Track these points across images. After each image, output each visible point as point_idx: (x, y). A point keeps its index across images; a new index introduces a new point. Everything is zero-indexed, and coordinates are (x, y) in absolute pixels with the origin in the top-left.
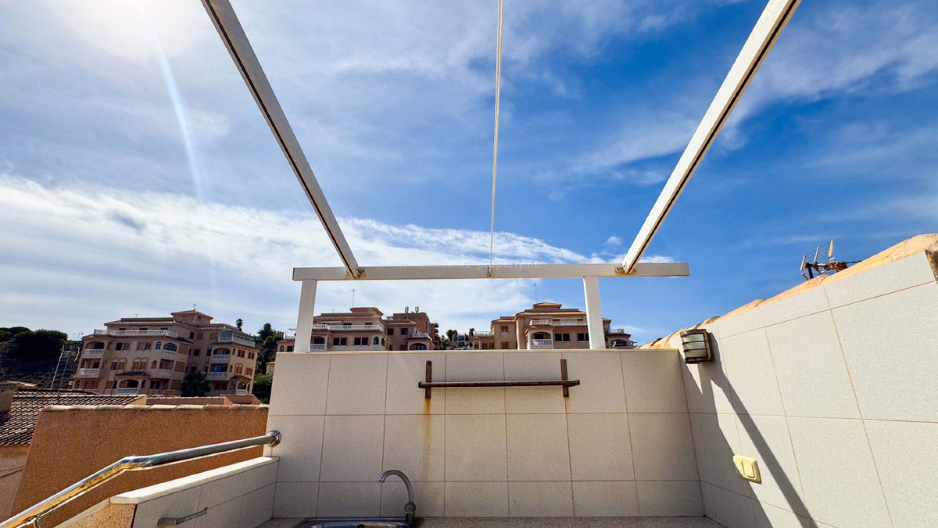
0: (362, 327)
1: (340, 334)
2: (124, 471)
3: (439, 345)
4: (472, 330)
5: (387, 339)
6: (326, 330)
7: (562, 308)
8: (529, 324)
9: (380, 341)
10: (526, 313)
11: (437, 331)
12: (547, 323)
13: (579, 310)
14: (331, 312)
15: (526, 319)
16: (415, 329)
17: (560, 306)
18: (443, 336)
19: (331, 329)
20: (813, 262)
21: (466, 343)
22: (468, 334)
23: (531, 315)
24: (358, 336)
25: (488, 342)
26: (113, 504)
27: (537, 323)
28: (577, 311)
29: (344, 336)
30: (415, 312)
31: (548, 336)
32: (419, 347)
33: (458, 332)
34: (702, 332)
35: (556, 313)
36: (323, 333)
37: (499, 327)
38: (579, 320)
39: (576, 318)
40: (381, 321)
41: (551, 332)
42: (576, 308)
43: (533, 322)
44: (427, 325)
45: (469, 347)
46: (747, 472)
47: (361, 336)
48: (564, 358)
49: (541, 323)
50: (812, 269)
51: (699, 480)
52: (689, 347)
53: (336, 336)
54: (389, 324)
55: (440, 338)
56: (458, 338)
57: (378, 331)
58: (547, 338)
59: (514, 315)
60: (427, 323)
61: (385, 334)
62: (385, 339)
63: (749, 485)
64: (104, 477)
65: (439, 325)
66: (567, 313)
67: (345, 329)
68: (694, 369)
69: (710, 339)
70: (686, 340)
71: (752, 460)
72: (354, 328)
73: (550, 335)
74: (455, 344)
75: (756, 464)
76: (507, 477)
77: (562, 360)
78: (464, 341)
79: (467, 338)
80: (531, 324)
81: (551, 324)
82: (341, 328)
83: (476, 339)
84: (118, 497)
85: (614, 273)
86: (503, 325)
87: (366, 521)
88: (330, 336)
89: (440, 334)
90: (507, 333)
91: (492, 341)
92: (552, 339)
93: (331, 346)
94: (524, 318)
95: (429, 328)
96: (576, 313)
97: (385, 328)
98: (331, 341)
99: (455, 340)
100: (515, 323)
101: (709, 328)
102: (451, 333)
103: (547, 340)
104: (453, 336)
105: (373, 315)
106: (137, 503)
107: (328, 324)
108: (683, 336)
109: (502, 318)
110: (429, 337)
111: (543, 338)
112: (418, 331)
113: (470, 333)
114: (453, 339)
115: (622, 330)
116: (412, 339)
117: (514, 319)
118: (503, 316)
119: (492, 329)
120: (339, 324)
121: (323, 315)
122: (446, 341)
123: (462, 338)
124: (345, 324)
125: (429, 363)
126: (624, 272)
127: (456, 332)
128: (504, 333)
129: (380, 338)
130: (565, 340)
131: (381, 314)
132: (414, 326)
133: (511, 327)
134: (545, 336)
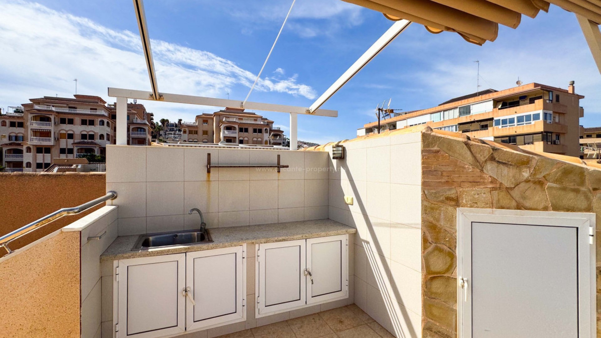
0: (88, 112)
1: (66, 115)
2: (64, 215)
3: (154, 128)
4: (180, 120)
5: (112, 122)
6: (51, 111)
7: (245, 111)
8: (223, 120)
9: (105, 123)
10: (221, 113)
11: (152, 119)
12: (234, 120)
13: (256, 114)
14: (55, 96)
15: (221, 116)
16: (136, 116)
17: (244, 110)
18: (157, 123)
19: (57, 111)
20: (381, 108)
21: (175, 129)
22: (177, 122)
23: (224, 114)
24: (85, 118)
25: (193, 129)
26: (63, 232)
27: (227, 120)
28: (254, 114)
29: (70, 117)
30: (133, 103)
31: (234, 128)
32: (139, 130)
33: (170, 121)
34: (341, 146)
35: (241, 114)
36: (49, 113)
37: (201, 120)
38: (255, 120)
39: (253, 119)
40: (105, 108)
41: (237, 126)
42: (254, 112)
43: (225, 119)
44: (144, 114)
45: (177, 131)
46: (348, 201)
47: (88, 118)
48: (279, 154)
49: (231, 120)
50: (380, 111)
51: (328, 206)
52: (335, 152)
53: (63, 116)
54: (112, 111)
55: (155, 124)
56: (169, 125)
57: (103, 116)
58: (234, 130)
59: (212, 113)
60: (144, 112)
61: (109, 118)
62: (110, 122)
63: (348, 206)
64: (52, 219)
65: (154, 115)
66: (248, 115)
67: (70, 112)
68: (334, 162)
69: (344, 149)
70: (334, 149)
71: (351, 197)
72: (79, 111)
73: (236, 128)
74: (167, 129)
75: (353, 198)
76: (249, 208)
77: (278, 155)
78: (174, 128)
79: (176, 125)
80: (224, 120)
81: (237, 121)
82: (67, 110)
83: (185, 127)
84: (64, 229)
85: (305, 113)
86: (205, 119)
87: (177, 233)
88: (56, 116)
89: (155, 121)
90: (207, 125)
91: (196, 130)
92: (237, 131)
93: (59, 124)
94: (220, 115)
95: (145, 115)
96: (253, 115)
97: (109, 114)
98: (58, 120)
99: (167, 126)
100: (213, 119)
101: (345, 145)
102: (163, 121)
103: (234, 131)
104: (166, 123)
105: (97, 103)
106: (81, 230)
107: (53, 106)
108: (333, 147)
109: (204, 114)
110: (148, 124)
111: (231, 130)
112: (138, 118)
113: (178, 122)
114: (165, 125)
115: (280, 128)
116: (133, 123)
117: (212, 116)
118: (204, 113)
119: (196, 121)
120: (64, 107)
121: (46, 98)
122: (160, 126)
123: (172, 125)
124: (70, 107)
125: (209, 155)
126: (310, 112)
127: (167, 121)
128: (205, 124)
129: (106, 121)
130: (245, 132)
131: (105, 103)
132: (135, 114)
133: (210, 121)
134: (233, 128)
